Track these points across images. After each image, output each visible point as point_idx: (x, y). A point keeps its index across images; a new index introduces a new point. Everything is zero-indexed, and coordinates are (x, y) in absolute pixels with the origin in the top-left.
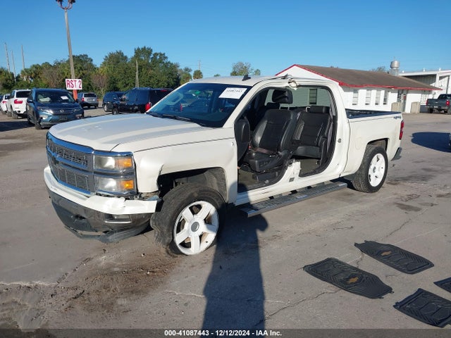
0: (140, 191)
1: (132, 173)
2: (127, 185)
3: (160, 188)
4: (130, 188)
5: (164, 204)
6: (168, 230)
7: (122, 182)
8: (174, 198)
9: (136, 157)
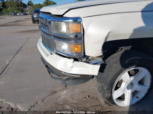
0: (87, 54)
1: (81, 38)
2: (76, 49)
3: (104, 53)
4: (78, 51)
5: (107, 67)
6: (108, 89)
7: (72, 46)
8: (115, 63)
9: (84, 22)
